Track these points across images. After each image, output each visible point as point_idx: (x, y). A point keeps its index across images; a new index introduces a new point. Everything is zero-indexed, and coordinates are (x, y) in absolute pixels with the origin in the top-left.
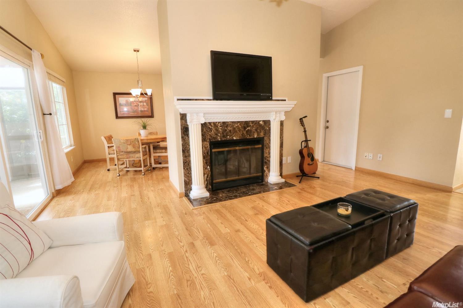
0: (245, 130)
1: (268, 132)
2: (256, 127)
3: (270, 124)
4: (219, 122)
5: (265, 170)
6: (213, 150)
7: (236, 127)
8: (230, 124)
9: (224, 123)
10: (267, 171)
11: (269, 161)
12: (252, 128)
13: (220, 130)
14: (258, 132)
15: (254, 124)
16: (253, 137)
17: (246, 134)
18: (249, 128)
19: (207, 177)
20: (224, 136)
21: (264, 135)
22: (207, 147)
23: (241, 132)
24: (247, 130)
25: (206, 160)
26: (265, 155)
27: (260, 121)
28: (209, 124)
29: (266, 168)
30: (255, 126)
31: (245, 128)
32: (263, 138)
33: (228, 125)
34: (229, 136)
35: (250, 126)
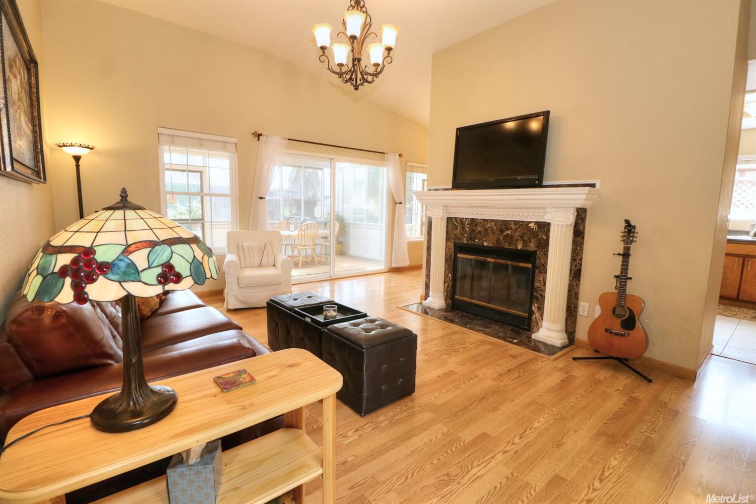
0: (502, 234)
1: (544, 245)
2: (522, 231)
3: (549, 230)
4: (467, 219)
5: (534, 312)
6: (459, 255)
7: (489, 227)
8: (481, 223)
9: (473, 220)
10: (537, 314)
11: (543, 297)
12: (514, 233)
13: (467, 229)
14: (524, 241)
15: (518, 226)
16: (514, 248)
17: (502, 241)
18: (509, 232)
19: (448, 287)
20: (471, 239)
21: (537, 247)
22: (451, 249)
23: (496, 236)
24: (505, 234)
25: (448, 265)
26: (537, 284)
27: (531, 222)
28: (455, 220)
29: (537, 309)
30: (519, 230)
31: (502, 231)
32: (534, 253)
33: (478, 224)
34: (477, 239)
35: (511, 229)
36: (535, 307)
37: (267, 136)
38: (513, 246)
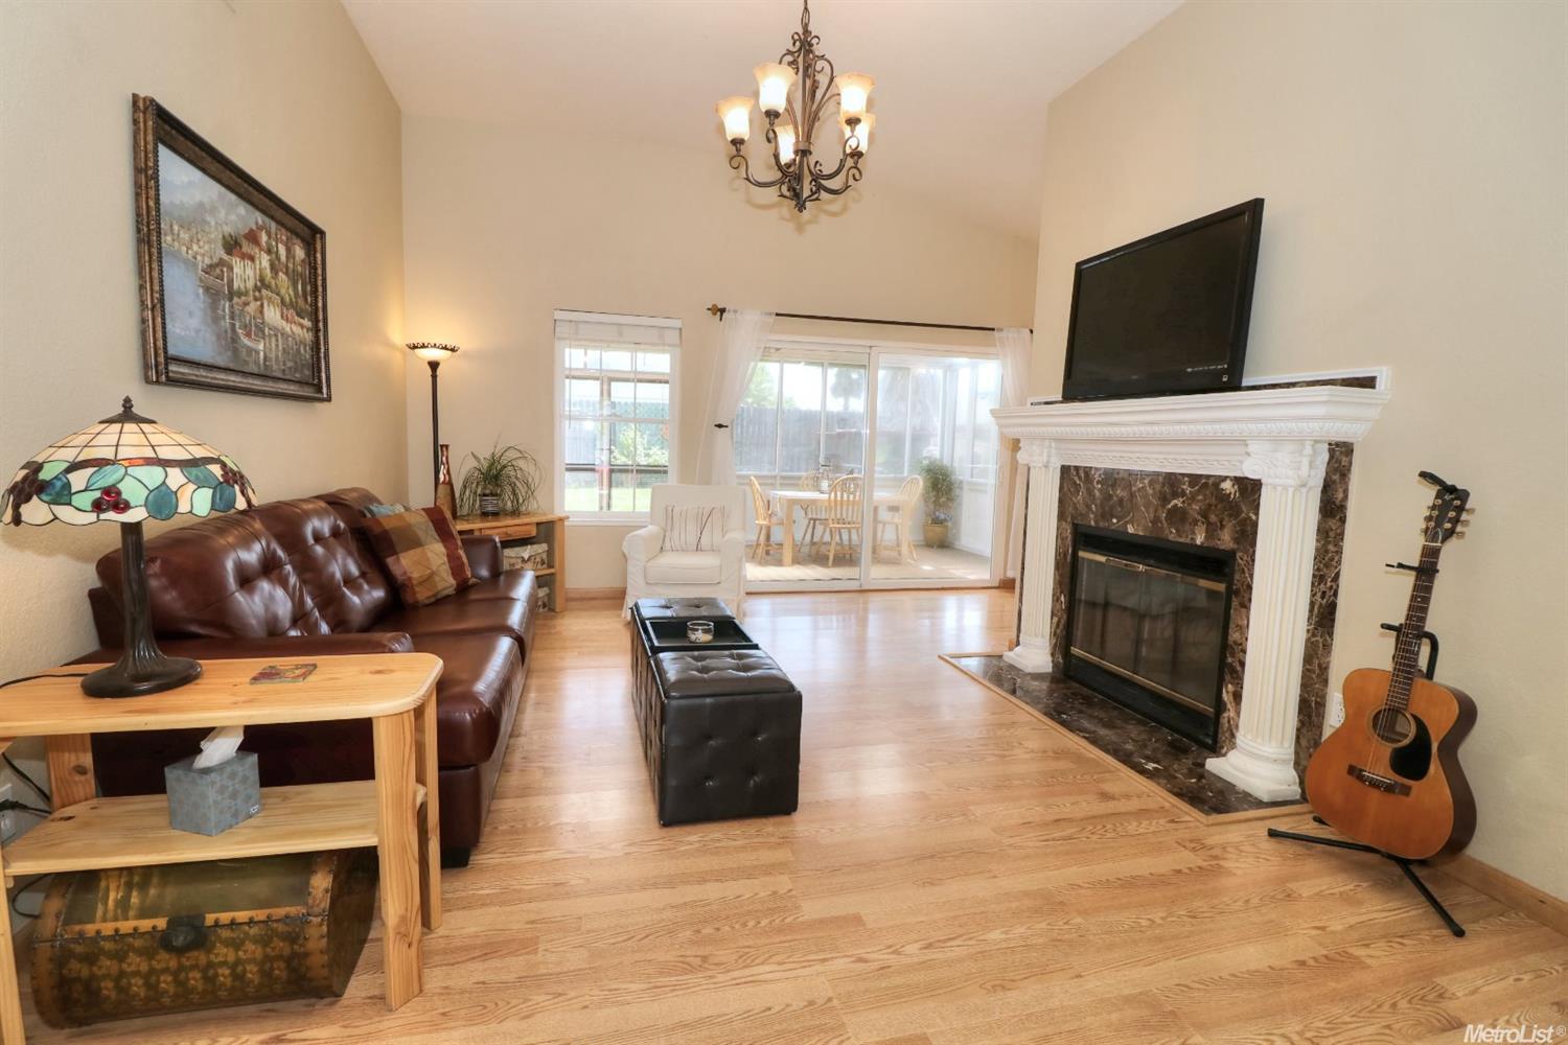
0: (1163, 506)
1: (1252, 535)
2: (1205, 500)
4: (1097, 469)
5: (1225, 704)
6: (1081, 554)
7: (1139, 490)
8: (1123, 479)
9: (1108, 473)
10: (1231, 712)
12: (1189, 505)
13: (1097, 494)
14: (1209, 524)
15: (1197, 488)
16: (1188, 541)
17: (1164, 522)
18: (1178, 502)
19: (1058, 626)
20: (1104, 516)
21: (1236, 540)
23: (1152, 510)
24: (1170, 506)
25: (1061, 575)
26: (1234, 636)
27: (1225, 478)
28: (1075, 473)
29: (1231, 698)
30: (1200, 497)
31: (1164, 500)
32: (1232, 554)
33: (1118, 482)
34: (1116, 517)
35: (1183, 494)
36: (1227, 692)
37: (735, 311)
38: (1187, 537)
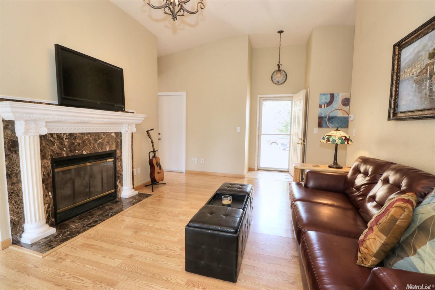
0: (96, 143)
1: (119, 144)
2: (108, 139)
3: (121, 136)
4: (64, 134)
5: (118, 185)
6: (56, 170)
7: (86, 139)
8: (79, 136)
9: (71, 134)
10: (120, 186)
11: (121, 175)
12: (104, 141)
13: (66, 143)
14: (109, 144)
15: (105, 136)
16: (105, 151)
17: (97, 147)
18: (100, 141)
19: (48, 207)
20: (71, 151)
21: (117, 147)
22: (48, 166)
23: (92, 145)
24: (98, 142)
25: (47, 184)
26: (118, 169)
27: (112, 133)
28: (50, 136)
29: (119, 183)
30: (107, 138)
31: (96, 140)
32: (115, 151)
33: (77, 138)
34: (77, 150)
35: (102, 138)
36: (118, 182)
38: (104, 150)
